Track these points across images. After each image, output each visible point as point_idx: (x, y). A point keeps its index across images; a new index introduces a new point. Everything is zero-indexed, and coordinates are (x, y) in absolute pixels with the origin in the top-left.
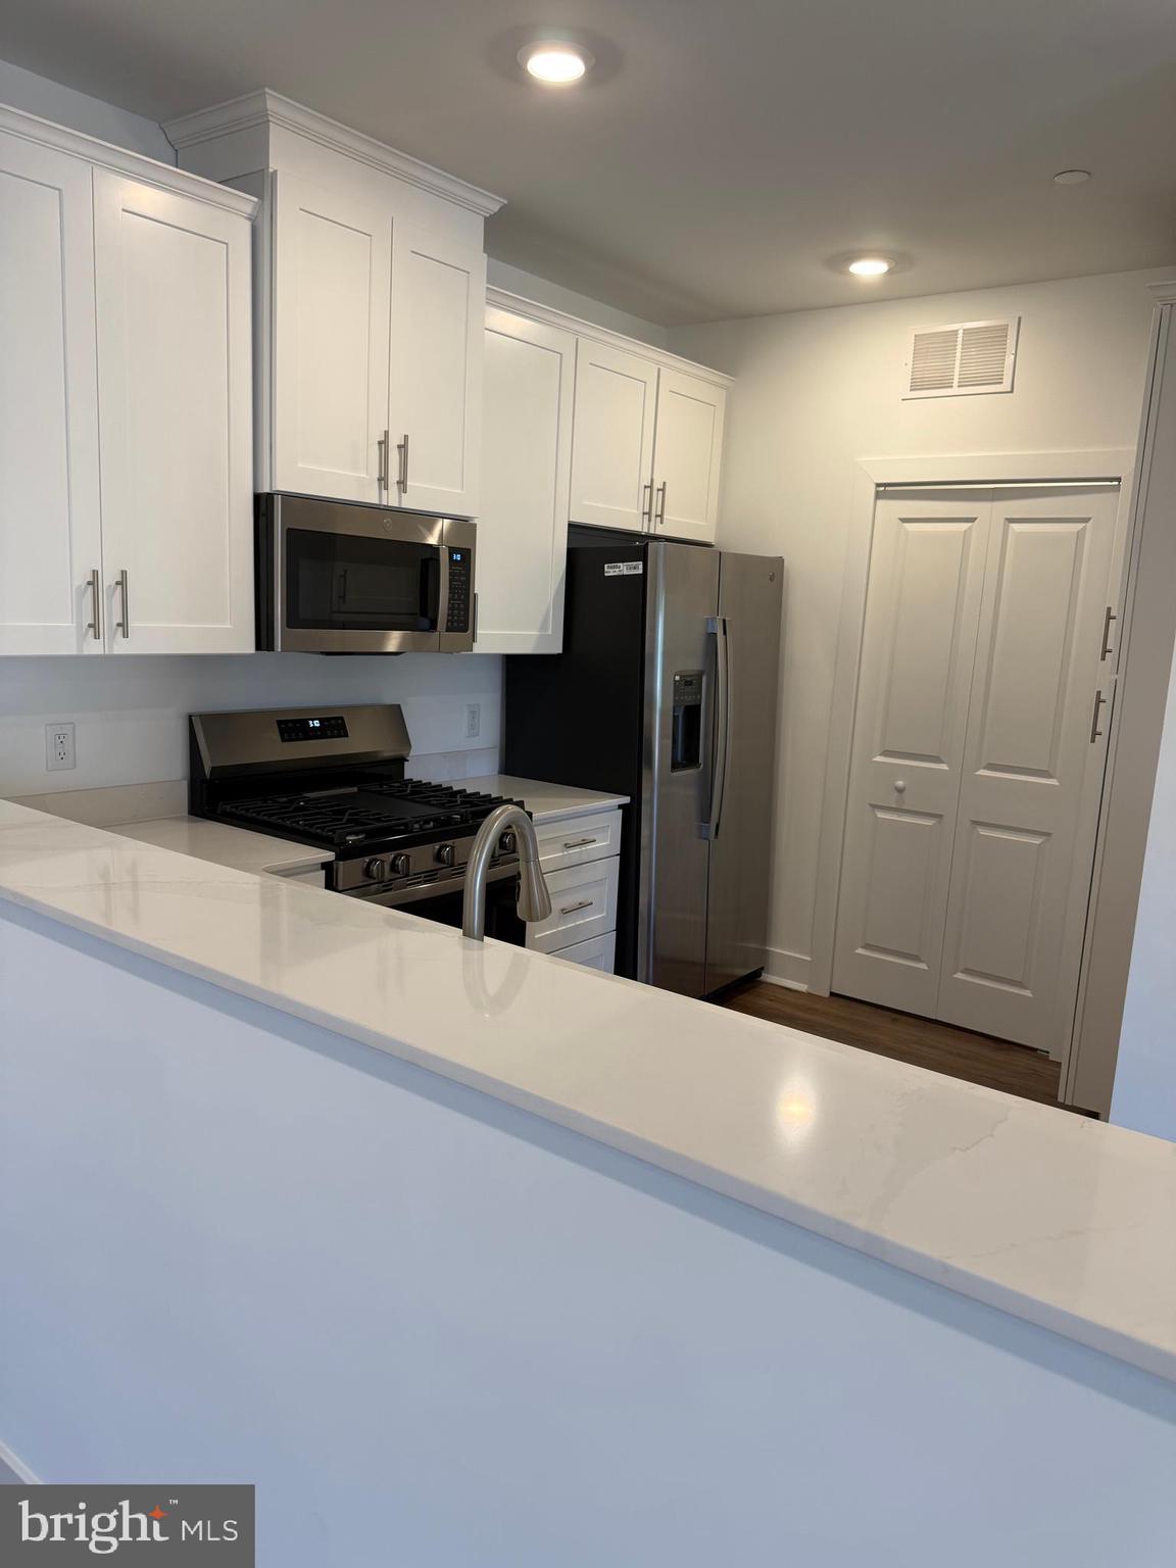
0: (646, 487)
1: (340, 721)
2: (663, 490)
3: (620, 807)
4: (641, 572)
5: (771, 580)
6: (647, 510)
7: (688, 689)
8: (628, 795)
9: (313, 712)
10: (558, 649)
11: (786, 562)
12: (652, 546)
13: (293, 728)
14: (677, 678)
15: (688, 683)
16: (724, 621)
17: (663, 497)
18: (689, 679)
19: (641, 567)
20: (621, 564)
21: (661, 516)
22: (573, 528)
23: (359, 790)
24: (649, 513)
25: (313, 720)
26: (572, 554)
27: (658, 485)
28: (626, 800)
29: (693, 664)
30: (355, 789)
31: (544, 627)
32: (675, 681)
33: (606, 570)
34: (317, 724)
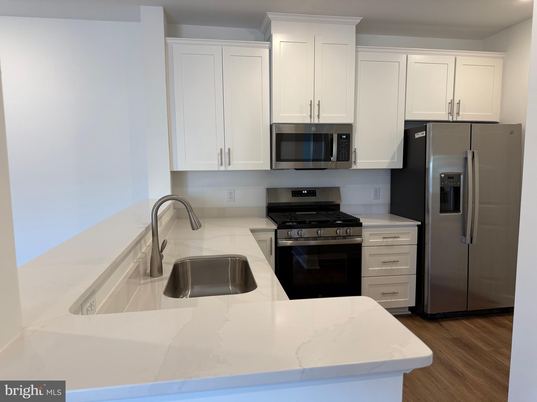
0: (449, 103)
1: (314, 192)
2: (459, 103)
3: (418, 226)
4: (425, 135)
5: (511, 134)
6: (450, 112)
7: (451, 180)
8: (420, 222)
9: (304, 189)
10: (401, 166)
12: (428, 125)
13: (297, 192)
14: (443, 175)
15: (451, 178)
16: (474, 152)
17: (459, 105)
18: (451, 176)
19: (425, 133)
20: (419, 133)
21: (459, 113)
22: (406, 122)
23: (316, 213)
25: (304, 191)
26: (405, 131)
27: (456, 101)
28: (420, 223)
29: (455, 170)
30: (315, 213)
31: (393, 158)
32: (441, 177)
33: (416, 136)
34: (306, 192)
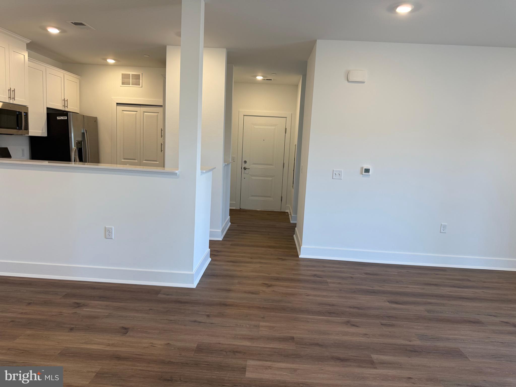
0: (63, 100)
2: (67, 101)
4: (66, 118)
5: (95, 122)
6: (64, 105)
7: (79, 144)
10: (46, 135)
11: (98, 118)
12: (67, 113)
14: (77, 142)
15: (79, 143)
16: (86, 130)
17: (67, 102)
18: (79, 142)
20: (61, 117)
21: (67, 107)
22: (48, 108)
24: (64, 106)
26: (48, 114)
27: (66, 100)
29: (80, 139)
31: (43, 130)
32: (76, 142)
33: (57, 118)
